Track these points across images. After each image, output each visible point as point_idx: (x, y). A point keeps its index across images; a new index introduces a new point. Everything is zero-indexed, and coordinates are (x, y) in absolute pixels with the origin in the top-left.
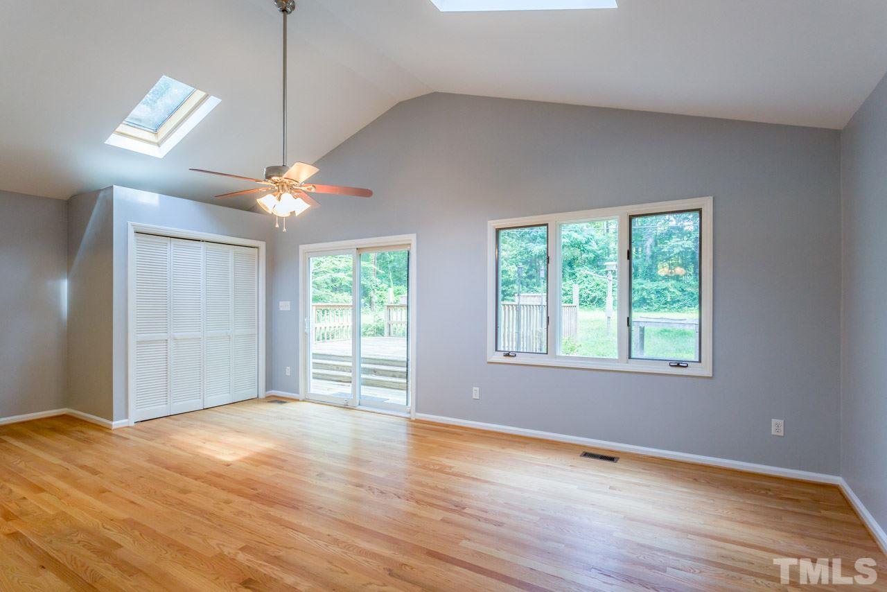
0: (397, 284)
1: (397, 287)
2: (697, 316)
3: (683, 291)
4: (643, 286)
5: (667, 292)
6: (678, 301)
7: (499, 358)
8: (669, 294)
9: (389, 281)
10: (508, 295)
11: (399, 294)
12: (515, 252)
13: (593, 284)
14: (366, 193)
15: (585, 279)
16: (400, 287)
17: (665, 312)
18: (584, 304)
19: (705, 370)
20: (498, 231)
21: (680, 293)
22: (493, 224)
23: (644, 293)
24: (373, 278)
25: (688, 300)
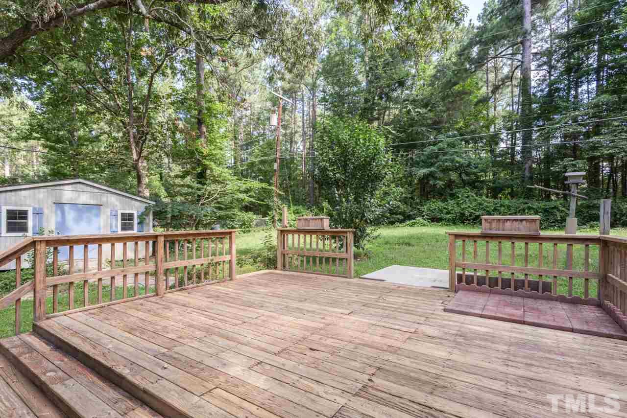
0: (296, 205)
1: (296, 207)
5: (555, 210)
8: (558, 213)
9: (290, 203)
10: (394, 213)
11: (298, 213)
12: (401, 175)
15: (467, 199)
16: (298, 207)
17: (555, 230)
18: (468, 222)
24: (275, 199)
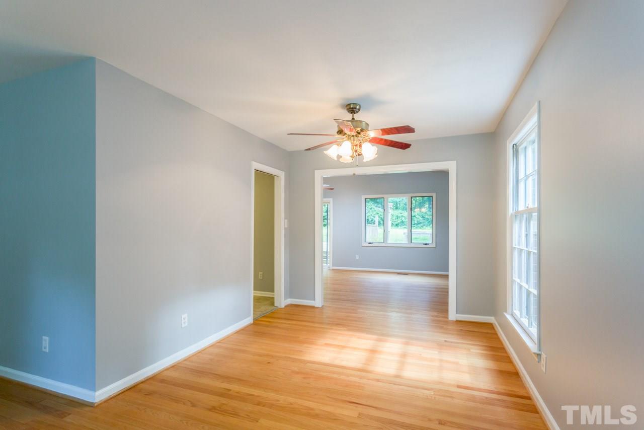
2: (431, 231)
3: (423, 217)
4: (403, 214)
6: (420, 223)
7: (367, 244)
13: (375, 213)
14: (332, 189)
19: (434, 245)
20: (366, 199)
21: (421, 219)
22: (364, 197)
23: (403, 219)
25: (426, 223)
